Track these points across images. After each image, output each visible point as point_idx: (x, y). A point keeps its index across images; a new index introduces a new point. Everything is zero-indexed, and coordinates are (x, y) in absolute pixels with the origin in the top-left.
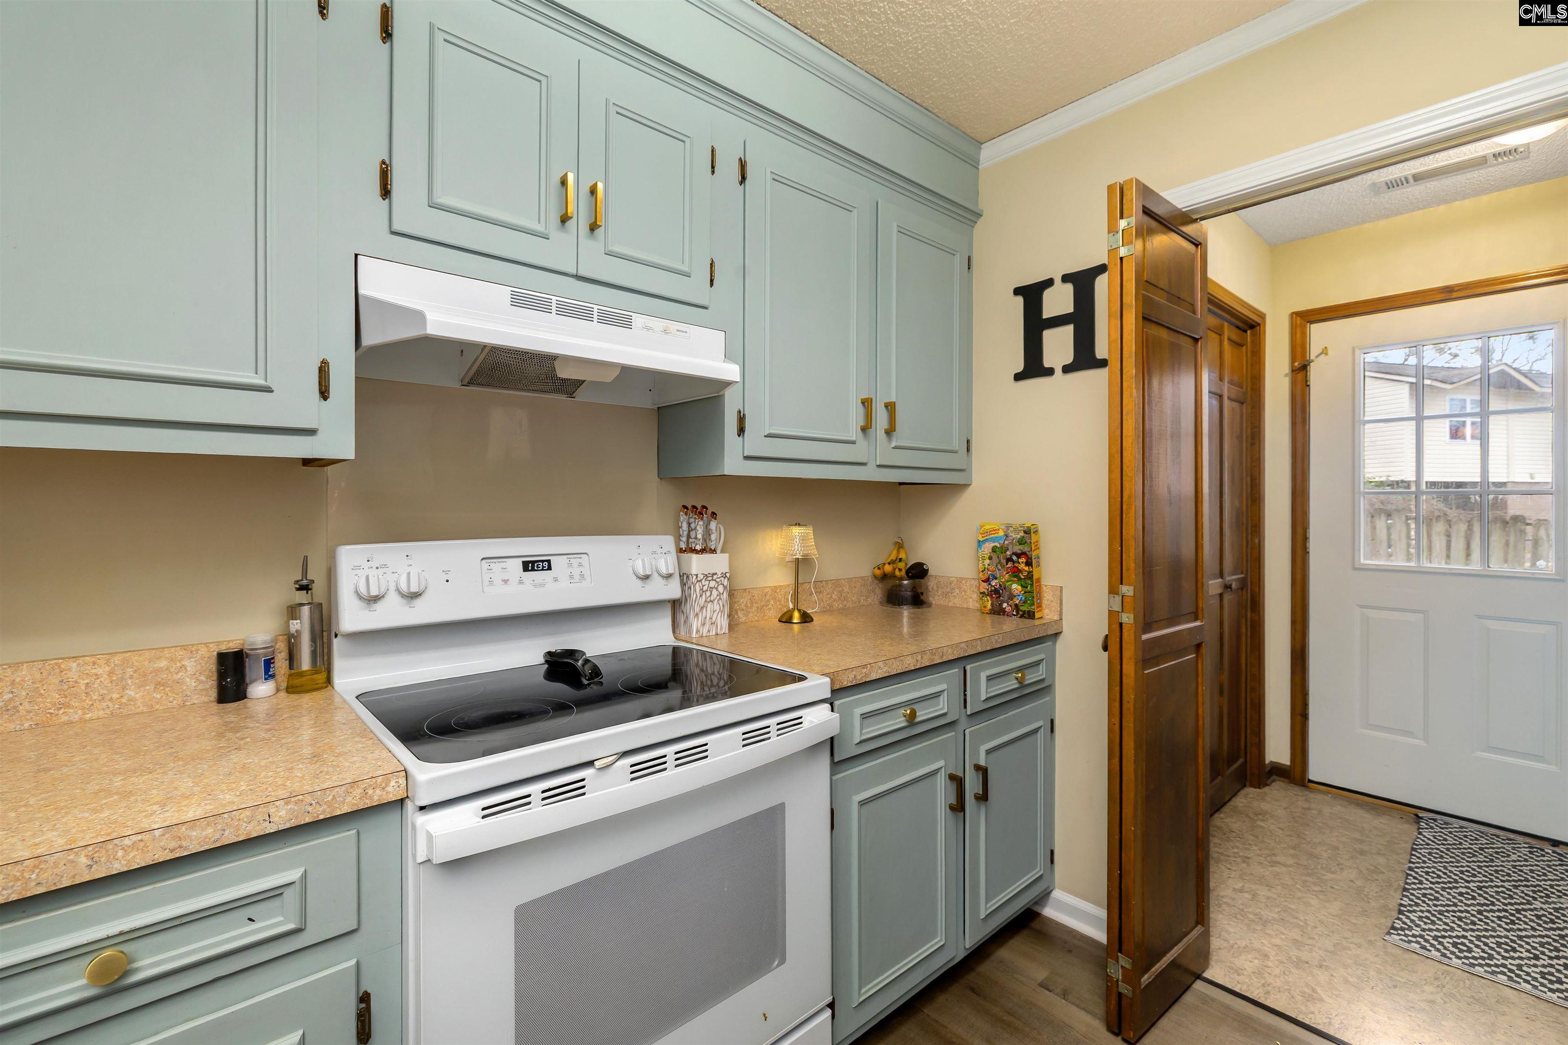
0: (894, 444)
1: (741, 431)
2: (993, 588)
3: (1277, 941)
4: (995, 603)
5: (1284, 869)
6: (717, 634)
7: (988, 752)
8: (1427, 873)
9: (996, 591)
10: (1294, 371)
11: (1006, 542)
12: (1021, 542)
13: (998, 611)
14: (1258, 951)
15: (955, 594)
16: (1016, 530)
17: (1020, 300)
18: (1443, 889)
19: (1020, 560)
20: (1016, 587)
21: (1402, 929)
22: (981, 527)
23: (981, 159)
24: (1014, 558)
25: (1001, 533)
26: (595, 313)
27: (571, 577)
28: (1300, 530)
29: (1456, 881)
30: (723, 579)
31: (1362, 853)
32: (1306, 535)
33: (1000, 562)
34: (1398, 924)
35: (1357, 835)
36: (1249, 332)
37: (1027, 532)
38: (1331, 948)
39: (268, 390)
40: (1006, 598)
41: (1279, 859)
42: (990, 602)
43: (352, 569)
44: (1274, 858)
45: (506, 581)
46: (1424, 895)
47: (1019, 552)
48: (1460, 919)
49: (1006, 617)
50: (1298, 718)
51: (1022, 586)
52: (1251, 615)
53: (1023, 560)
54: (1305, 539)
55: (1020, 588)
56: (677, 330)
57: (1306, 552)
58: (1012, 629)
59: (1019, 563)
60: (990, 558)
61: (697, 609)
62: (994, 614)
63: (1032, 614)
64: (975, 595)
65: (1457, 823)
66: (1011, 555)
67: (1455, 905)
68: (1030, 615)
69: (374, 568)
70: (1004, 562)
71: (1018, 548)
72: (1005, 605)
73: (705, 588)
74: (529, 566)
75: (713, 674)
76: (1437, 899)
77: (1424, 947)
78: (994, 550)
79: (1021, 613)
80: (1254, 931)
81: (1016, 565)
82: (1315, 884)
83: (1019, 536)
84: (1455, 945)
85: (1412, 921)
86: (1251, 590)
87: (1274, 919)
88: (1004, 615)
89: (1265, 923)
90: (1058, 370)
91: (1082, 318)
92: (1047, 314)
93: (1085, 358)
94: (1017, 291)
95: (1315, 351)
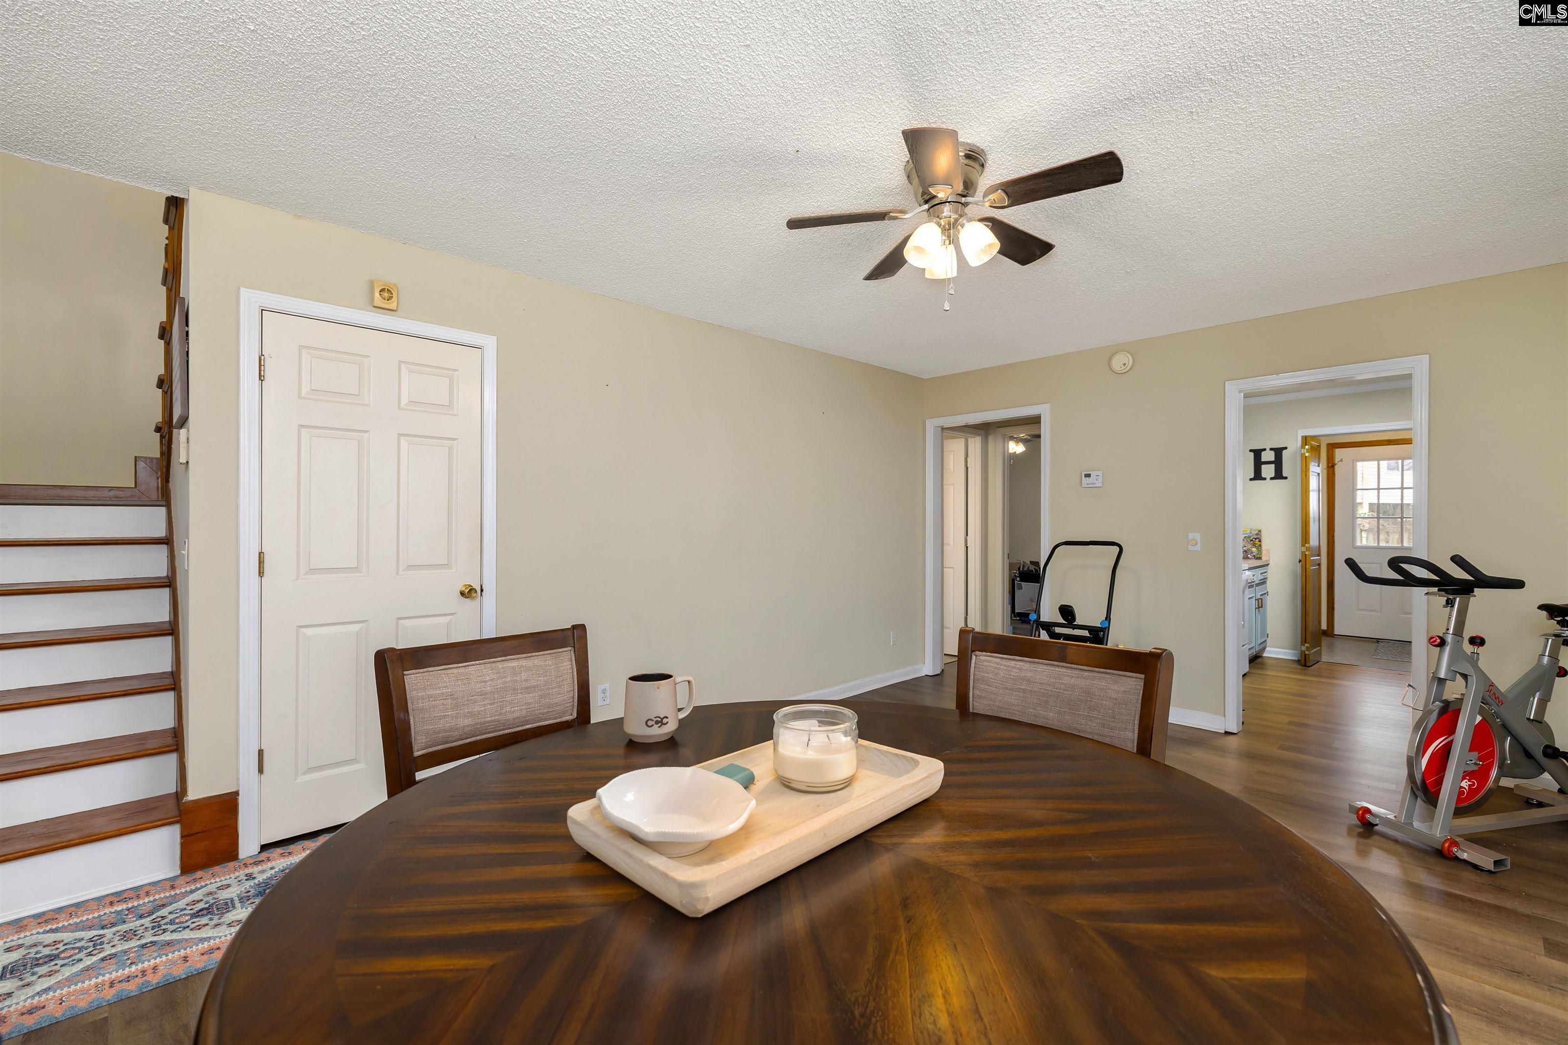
2: (1244, 550)
5: (1335, 650)
7: (1261, 595)
9: (1246, 551)
10: (1328, 467)
11: (1250, 535)
12: (1256, 534)
13: (1248, 557)
16: (1255, 531)
17: (1252, 454)
19: (1256, 540)
20: (1254, 549)
22: (1240, 530)
24: (1254, 540)
25: (1248, 532)
33: (1247, 542)
37: (1260, 531)
40: (1250, 553)
42: (1243, 554)
51: (1256, 549)
53: (1258, 540)
54: (1333, 536)
57: (1333, 542)
60: (1243, 541)
62: (1246, 558)
64: (1238, 553)
66: (1252, 539)
68: (1260, 558)
70: (1249, 541)
71: (1255, 537)
72: (1250, 555)
78: (1245, 537)
79: (1256, 558)
80: (1331, 657)
81: (1255, 542)
88: (1250, 558)
90: (1268, 479)
91: (1278, 462)
92: (1263, 459)
93: (1279, 475)
94: (1251, 451)
95: (1337, 460)
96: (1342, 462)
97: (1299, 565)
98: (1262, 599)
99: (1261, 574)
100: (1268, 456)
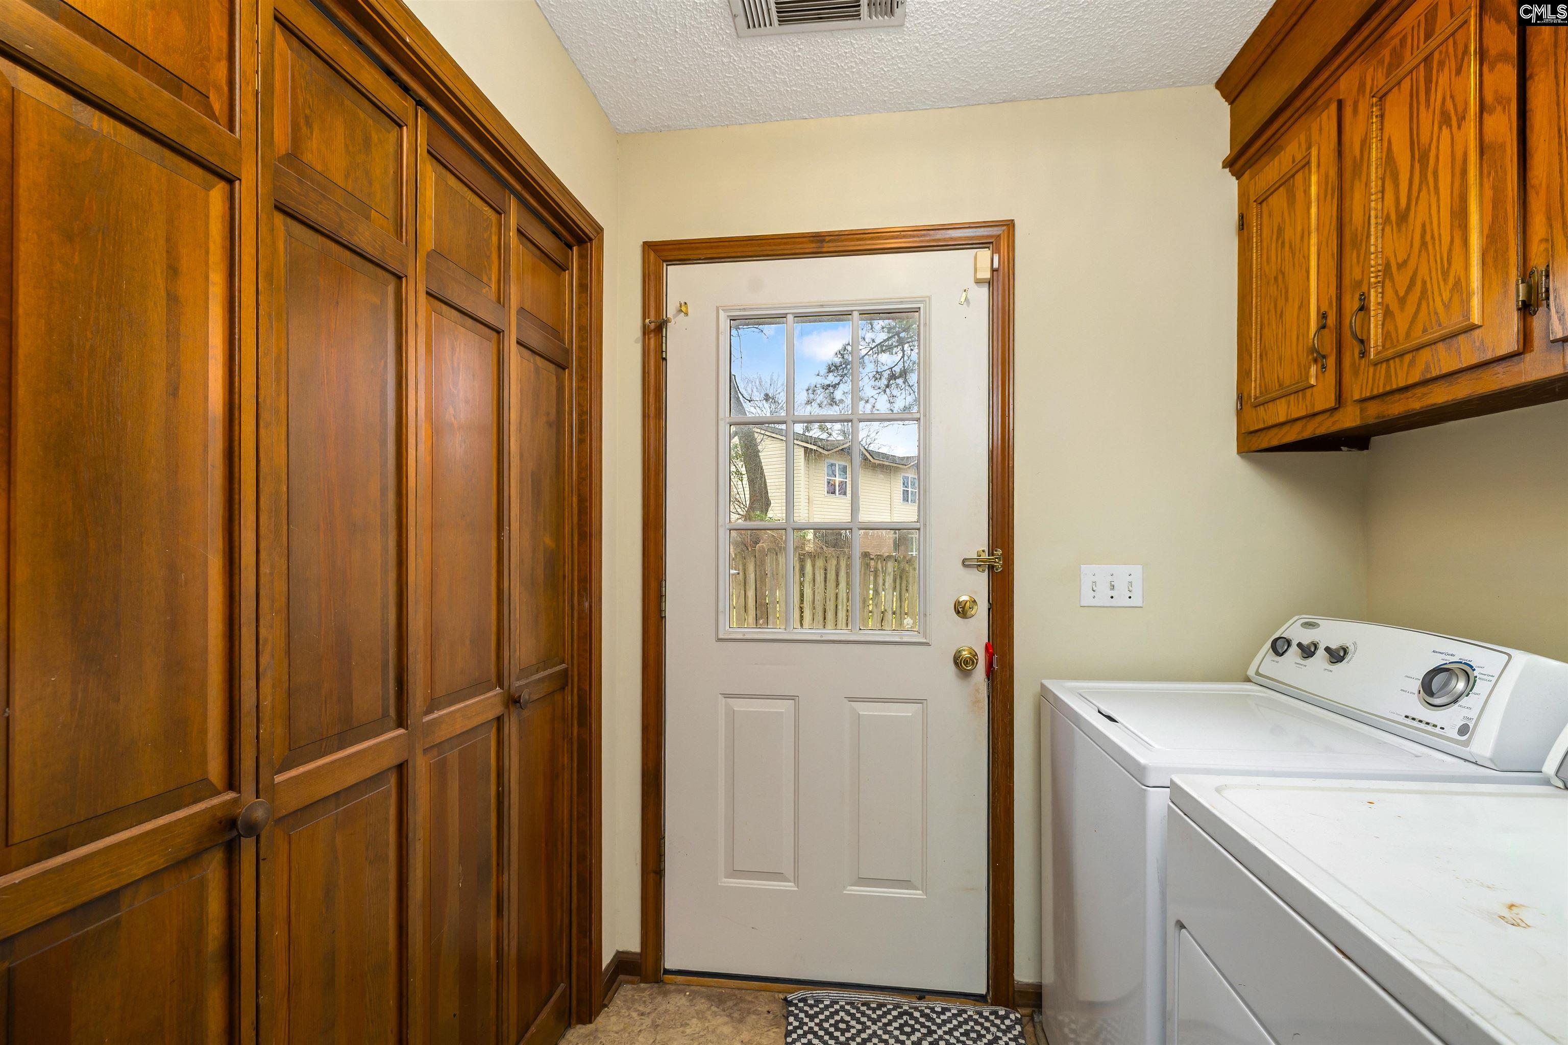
10: (645, 331)
28: (653, 585)
32: (661, 591)
36: (575, 248)
50: (652, 876)
52: (578, 731)
57: (661, 618)
86: (579, 689)
95: (671, 310)
96: (686, 314)
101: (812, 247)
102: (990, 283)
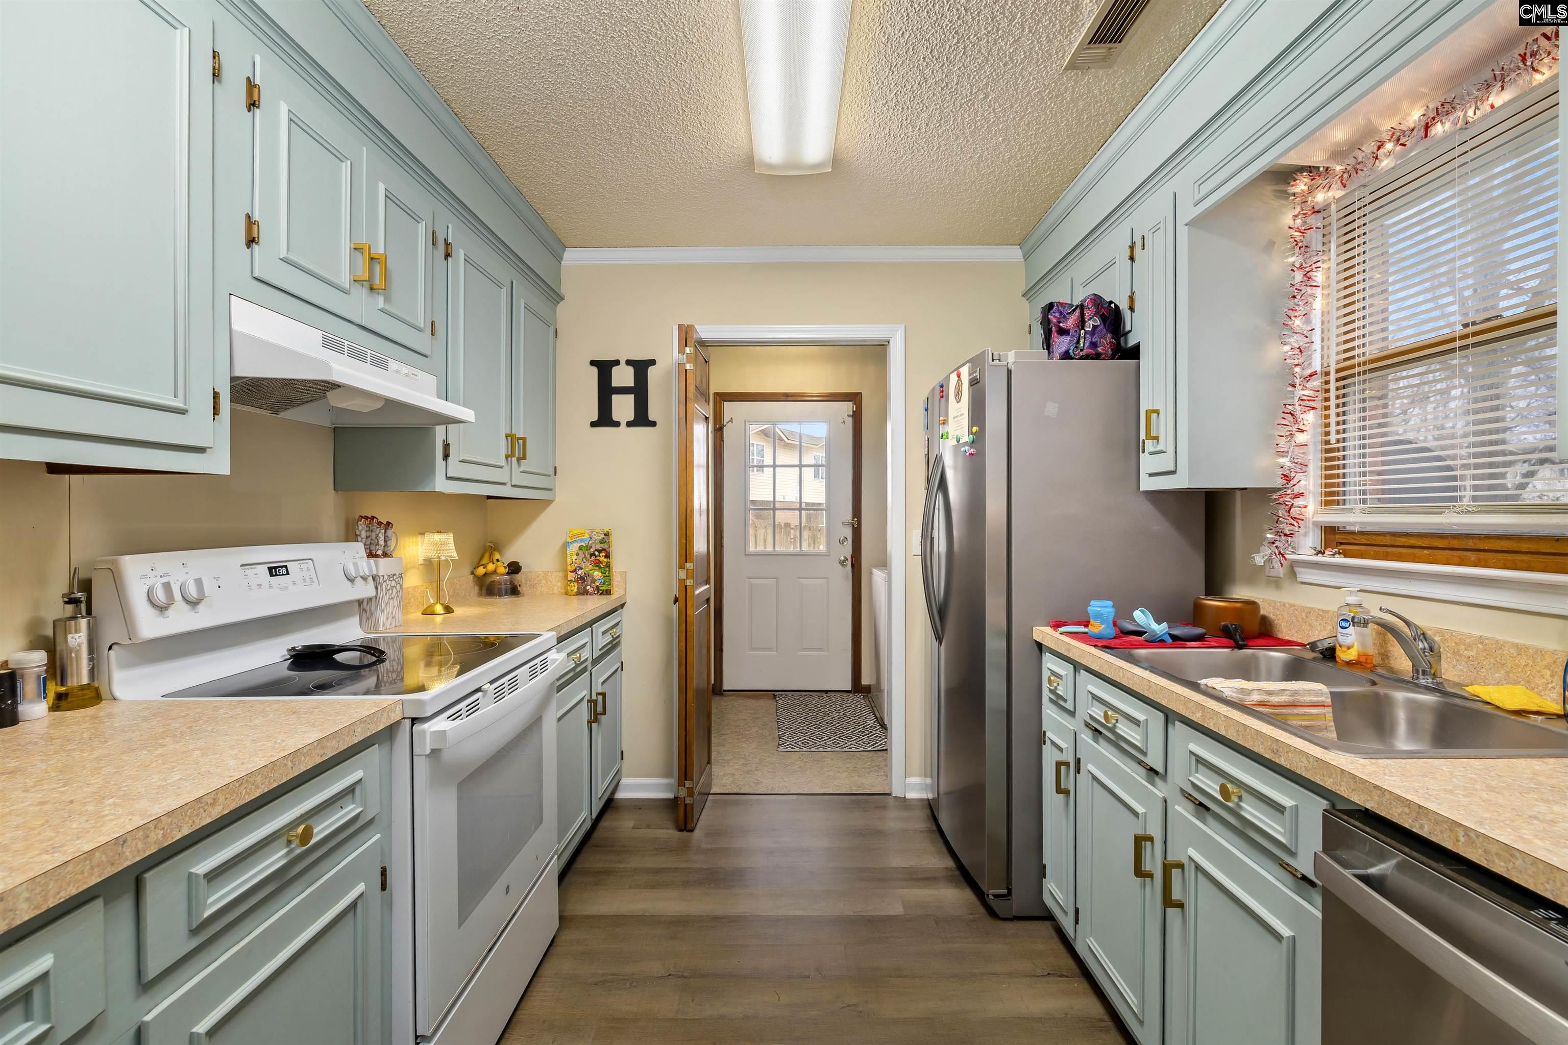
0: (522, 469)
1: (446, 456)
2: (579, 576)
3: (737, 767)
4: (580, 586)
5: (727, 736)
6: (396, 626)
7: (603, 683)
8: (785, 719)
9: (582, 578)
10: (716, 430)
11: (590, 542)
12: (602, 542)
13: (583, 592)
14: (729, 774)
15: (542, 584)
16: (598, 534)
17: (595, 370)
18: (793, 723)
19: (601, 555)
20: (597, 574)
21: (783, 744)
22: (570, 532)
23: (564, 257)
24: (597, 553)
25: (587, 536)
26: (346, 348)
27: (304, 580)
28: (718, 533)
29: (796, 719)
30: (399, 579)
31: (757, 718)
32: (722, 534)
33: (585, 557)
34: (781, 743)
35: (752, 712)
37: (607, 534)
38: (759, 762)
39: (182, 412)
40: (589, 582)
41: (723, 732)
42: (576, 586)
43: (141, 578)
44: (720, 733)
45: (260, 586)
46: (787, 728)
47: (600, 549)
48: (802, 733)
49: (589, 596)
50: (718, 652)
51: (602, 573)
53: (603, 554)
55: (600, 574)
56: (413, 374)
58: (595, 605)
59: (600, 556)
60: (577, 554)
61: (383, 605)
62: (579, 595)
63: (609, 591)
64: (560, 583)
65: (790, 694)
66: (594, 552)
67: (799, 728)
68: (608, 592)
69: (159, 576)
70: (588, 556)
71: (599, 547)
72: (588, 587)
73: (388, 588)
74: (273, 571)
75: (394, 660)
76: (791, 728)
77: (792, 748)
78: (580, 549)
79: (601, 592)
80: (725, 766)
81: (598, 558)
82: (743, 738)
83: (600, 538)
84: (803, 743)
85: (785, 740)
87: (731, 759)
88: (587, 595)
89: (728, 762)
90: (623, 424)
91: (640, 391)
92: (615, 384)
93: (642, 419)
94: (593, 363)
95: (726, 419)
96: (732, 422)
97: (675, 608)
98: (603, 695)
99: (604, 633)
100: (623, 376)
101: (783, 398)
102: (852, 416)
